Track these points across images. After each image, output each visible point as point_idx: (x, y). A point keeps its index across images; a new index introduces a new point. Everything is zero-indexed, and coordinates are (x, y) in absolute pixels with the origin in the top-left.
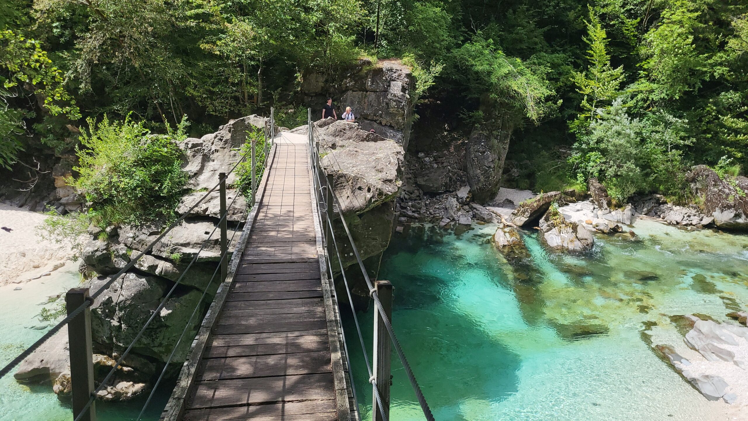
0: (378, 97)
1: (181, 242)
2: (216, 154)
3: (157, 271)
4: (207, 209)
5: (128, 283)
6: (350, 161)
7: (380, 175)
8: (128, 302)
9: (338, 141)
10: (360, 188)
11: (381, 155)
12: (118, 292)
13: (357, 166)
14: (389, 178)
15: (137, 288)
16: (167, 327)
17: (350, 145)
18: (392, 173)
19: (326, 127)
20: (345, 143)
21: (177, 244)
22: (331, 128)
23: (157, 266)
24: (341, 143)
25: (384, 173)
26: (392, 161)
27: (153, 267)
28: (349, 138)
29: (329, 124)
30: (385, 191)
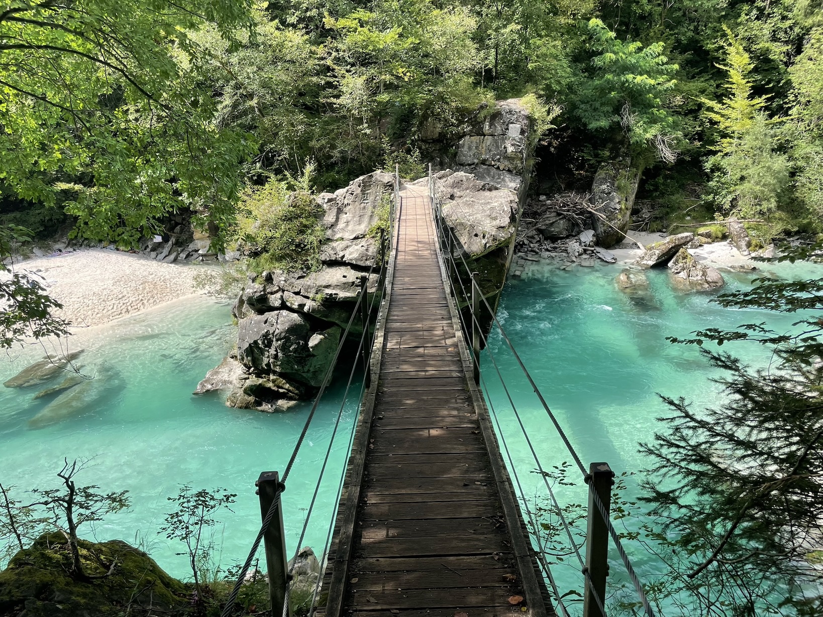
0: (496, 142)
1: (324, 284)
2: (348, 208)
3: (306, 309)
4: (343, 256)
5: (283, 319)
6: (467, 211)
7: (494, 223)
8: (283, 334)
9: (457, 192)
10: (476, 235)
11: (496, 204)
12: (275, 326)
13: (473, 215)
14: (502, 225)
15: (289, 323)
16: (314, 356)
17: (467, 195)
18: (506, 221)
19: (445, 179)
20: (462, 193)
21: (321, 286)
22: (450, 180)
23: (305, 305)
24: (459, 194)
25: (498, 221)
26: (506, 209)
27: (302, 306)
28: (467, 189)
29: (447, 176)
30: (498, 238)
